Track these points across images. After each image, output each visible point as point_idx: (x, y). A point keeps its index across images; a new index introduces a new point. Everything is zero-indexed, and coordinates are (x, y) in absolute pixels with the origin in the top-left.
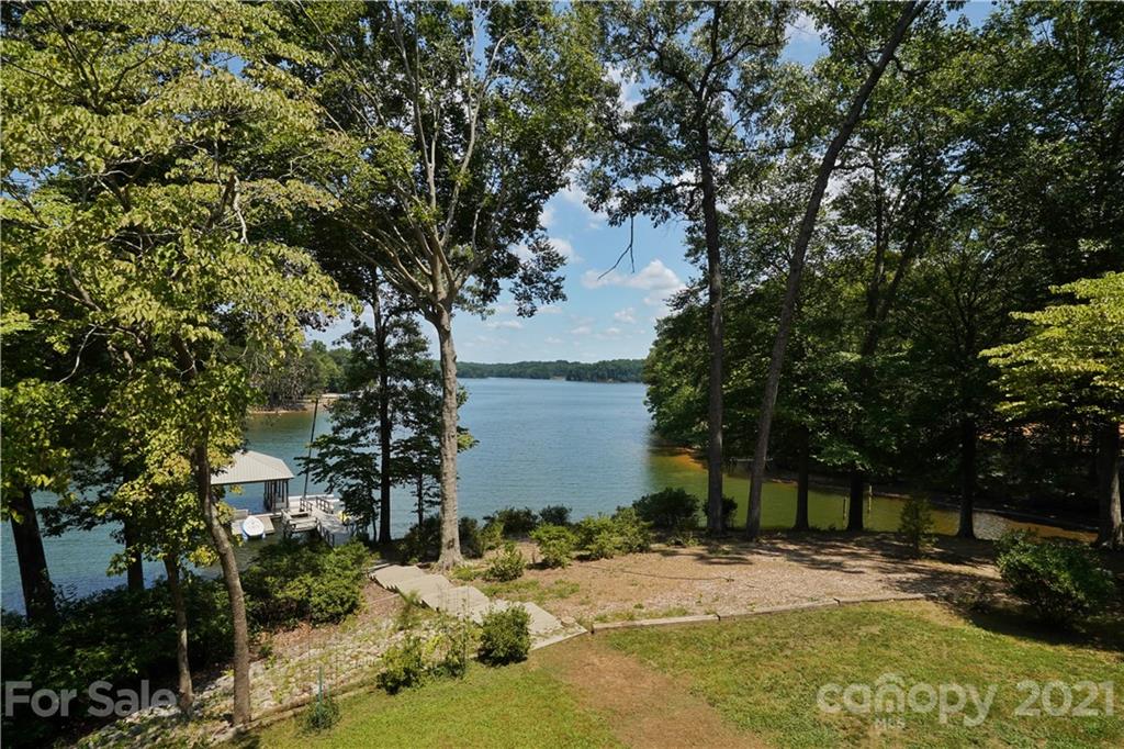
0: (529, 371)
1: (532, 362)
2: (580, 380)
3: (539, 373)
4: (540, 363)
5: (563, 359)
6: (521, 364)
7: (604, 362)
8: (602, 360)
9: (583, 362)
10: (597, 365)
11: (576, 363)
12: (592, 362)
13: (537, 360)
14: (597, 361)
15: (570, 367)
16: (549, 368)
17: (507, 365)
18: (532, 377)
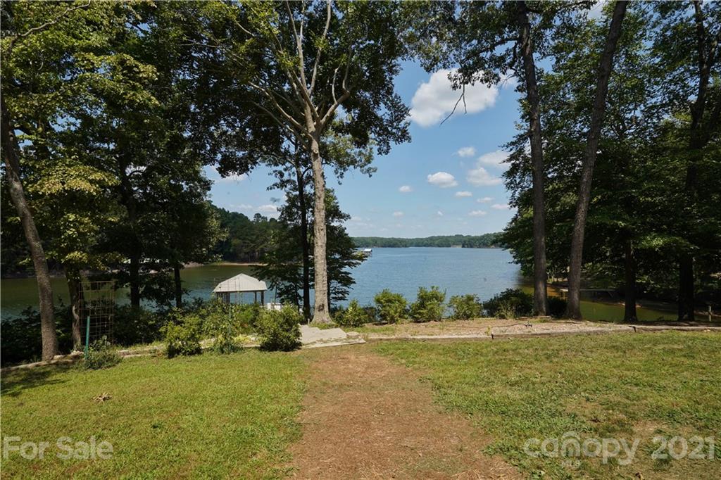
0: (437, 242)
1: (439, 237)
2: (471, 247)
3: (444, 243)
4: (444, 236)
5: (460, 234)
6: (432, 238)
7: (488, 234)
8: (486, 233)
9: (473, 235)
10: (483, 237)
11: (469, 236)
12: (479, 235)
13: (442, 235)
14: (483, 234)
15: (465, 239)
16: (450, 239)
17: (422, 239)
18: (439, 246)
